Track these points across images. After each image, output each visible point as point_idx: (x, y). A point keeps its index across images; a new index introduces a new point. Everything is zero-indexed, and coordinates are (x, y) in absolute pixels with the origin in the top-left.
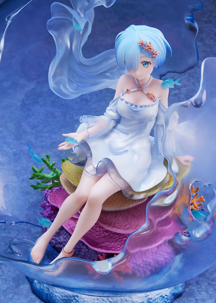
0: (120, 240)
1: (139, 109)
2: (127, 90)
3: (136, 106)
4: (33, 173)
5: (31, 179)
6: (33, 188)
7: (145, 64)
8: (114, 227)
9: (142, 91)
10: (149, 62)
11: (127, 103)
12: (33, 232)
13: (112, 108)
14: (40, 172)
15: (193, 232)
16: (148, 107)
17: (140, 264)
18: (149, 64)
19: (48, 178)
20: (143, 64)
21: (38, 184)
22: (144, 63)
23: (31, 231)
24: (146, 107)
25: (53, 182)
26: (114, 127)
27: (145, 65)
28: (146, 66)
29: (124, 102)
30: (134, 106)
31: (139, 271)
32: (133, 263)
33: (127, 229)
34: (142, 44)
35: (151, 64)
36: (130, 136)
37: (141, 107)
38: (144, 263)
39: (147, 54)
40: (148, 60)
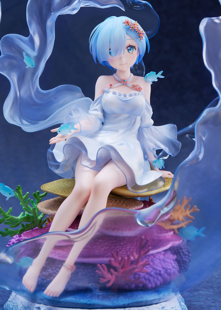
2: (111, 85)
3: (125, 96)
6: (1, 235)
9: (127, 85)
10: (135, 47)
11: (114, 94)
13: (96, 107)
14: (9, 214)
16: (138, 96)
17: (151, 272)
18: (134, 49)
19: (17, 221)
20: (128, 50)
21: (7, 229)
22: (129, 48)
24: (136, 95)
25: (23, 225)
27: (130, 50)
28: (131, 52)
29: (111, 94)
30: (122, 96)
31: (150, 281)
34: (127, 22)
35: (136, 49)
36: (120, 132)
38: (155, 271)
39: (133, 35)
40: (133, 43)
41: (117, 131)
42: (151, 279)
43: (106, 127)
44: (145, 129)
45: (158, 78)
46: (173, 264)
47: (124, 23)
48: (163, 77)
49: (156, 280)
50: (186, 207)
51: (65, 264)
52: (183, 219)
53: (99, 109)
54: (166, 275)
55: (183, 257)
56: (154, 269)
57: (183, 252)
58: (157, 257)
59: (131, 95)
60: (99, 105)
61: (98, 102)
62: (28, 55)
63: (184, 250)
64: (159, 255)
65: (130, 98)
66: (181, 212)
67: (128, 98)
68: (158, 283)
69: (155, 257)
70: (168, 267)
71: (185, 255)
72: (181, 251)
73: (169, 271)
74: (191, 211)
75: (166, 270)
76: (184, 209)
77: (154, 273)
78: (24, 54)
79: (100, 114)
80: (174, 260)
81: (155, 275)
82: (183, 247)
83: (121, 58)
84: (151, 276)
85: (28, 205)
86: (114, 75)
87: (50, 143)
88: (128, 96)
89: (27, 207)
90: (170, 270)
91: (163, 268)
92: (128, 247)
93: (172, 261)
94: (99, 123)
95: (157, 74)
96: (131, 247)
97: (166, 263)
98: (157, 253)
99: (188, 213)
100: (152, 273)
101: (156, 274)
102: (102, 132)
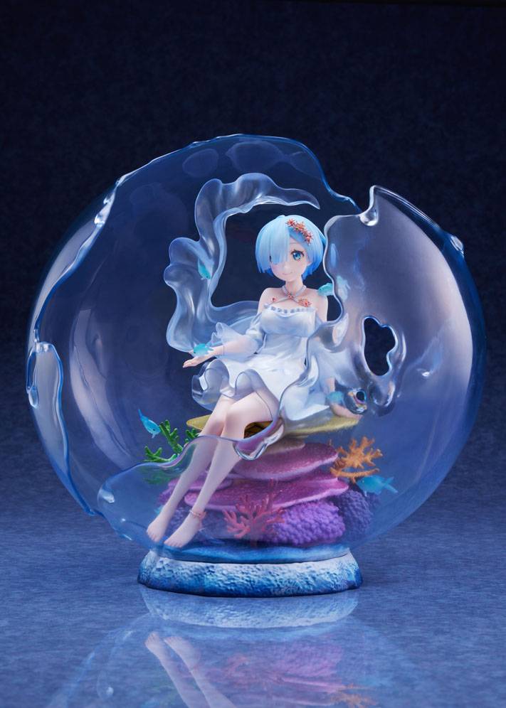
2: (273, 299)
3: (286, 312)
7: (296, 256)
9: (293, 299)
10: (302, 253)
11: (273, 309)
13: (256, 326)
14: (157, 455)
17: (298, 524)
18: (301, 255)
20: (294, 256)
22: (295, 254)
28: (297, 258)
31: (296, 536)
32: (288, 523)
34: (291, 222)
35: (303, 255)
38: (303, 523)
39: (299, 238)
40: (300, 248)
41: (275, 355)
42: (299, 534)
46: (332, 518)
47: (288, 223)
49: (305, 535)
50: (366, 451)
51: (192, 511)
52: (361, 465)
55: (354, 512)
56: (303, 521)
57: (353, 506)
58: (310, 507)
59: (292, 311)
60: (259, 323)
61: (258, 319)
63: (355, 504)
64: (314, 505)
65: (291, 314)
66: (359, 457)
67: (289, 314)
68: (309, 539)
69: (307, 507)
70: (323, 521)
71: (357, 510)
72: (349, 504)
73: (324, 526)
74: (372, 456)
75: (320, 524)
76: (363, 454)
77: (302, 527)
80: (333, 513)
81: (304, 530)
82: (354, 499)
84: (297, 529)
85: (178, 445)
86: (283, 287)
89: (177, 447)
90: (327, 525)
91: (316, 521)
93: (330, 514)
97: (321, 515)
98: (310, 502)
99: (368, 458)
100: (299, 526)
101: (306, 528)
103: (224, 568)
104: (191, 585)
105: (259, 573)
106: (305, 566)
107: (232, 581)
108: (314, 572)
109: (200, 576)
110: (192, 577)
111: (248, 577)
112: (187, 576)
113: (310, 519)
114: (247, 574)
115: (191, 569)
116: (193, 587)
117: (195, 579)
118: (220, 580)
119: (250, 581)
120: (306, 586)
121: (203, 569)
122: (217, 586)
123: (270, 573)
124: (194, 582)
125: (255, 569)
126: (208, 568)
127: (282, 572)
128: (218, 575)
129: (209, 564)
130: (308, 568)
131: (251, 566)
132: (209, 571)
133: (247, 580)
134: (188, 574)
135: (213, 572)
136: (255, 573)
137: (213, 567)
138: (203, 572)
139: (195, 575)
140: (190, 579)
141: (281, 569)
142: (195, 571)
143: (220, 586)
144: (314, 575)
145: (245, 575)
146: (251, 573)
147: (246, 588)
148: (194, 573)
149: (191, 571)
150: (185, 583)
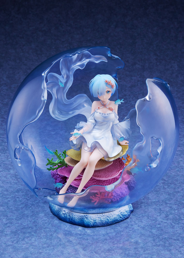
0: (103, 184)
1: (106, 115)
2: (99, 108)
4: (48, 161)
5: (47, 165)
6: (48, 170)
7: (108, 92)
8: (100, 177)
9: (106, 107)
10: (110, 91)
11: (100, 113)
12: (51, 194)
13: (92, 118)
14: (52, 161)
15: (152, 165)
16: (110, 114)
19: (56, 164)
21: (51, 167)
23: (50, 193)
25: (58, 165)
26: (94, 127)
28: (108, 93)
29: (98, 113)
30: (104, 115)
31: (114, 199)
33: (108, 177)
34: (106, 81)
36: (102, 130)
37: (107, 114)
42: (115, 198)
43: (96, 127)
44: (115, 125)
45: (121, 103)
46: (125, 190)
48: (124, 102)
53: (93, 119)
54: (122, 195)
56: (116, 193)
57: (131, 182)
60: (93, 117)
61: (92, 115)
62: (61, 82)
65: (107, 115)
68: (118, 199)
70: (123, 192)
78: (59, 81)
79: (93, 121)
80: (126, 188)
81: (117, 196)
83: (103, 97)
86: (101, 101)
87: (70, 140)
88: (106, 114)
91: (121, 192)
92: (105, 183)
93: (125, 188)
94: (93, 126)
95: (120, 100)
96: (106, 184)
97: (122, 190)
100: (116, 196)
102: (94, 129)
103: (91, 216)
104: (79, 223)
105: (104, 217)
106: (119, 211)
107: (95, 222)
108: (122, 212)
109: (82, 219)
110: (79, 219)
111: (101, 219)
112: (77, 219)
113: (119, 192)
114: (100, 218)
115: (78, 216)
116: (80, 223)
117: (80, 220)
118: (91, 222)
119: (101, 221)
120: (120, 219)
121: (83, 216)
122: (90, 224)
123: (108, 216)
124: (80, 221)
125: (103, 216)
126: (85, 216)
127: (112, 215)
128: (89, 219)
129: (85, 215)
130: (120, 211)
131: (101, 214)
132: (86, 217)
133: (100, 221)
134: (77, 218)
135: (88, 218)
136: (103, 217)
137: (87, 216)
138: (83, 217)
139: (80, 218)
140: (78, 220)
141: (111, 214)
142: (80, 217)
143: (91, 224)
144: (122, 213)
145: (99, 218)
146: (101, 217)
147: (100, 224)
148: (79, 218)
149: (78, 217)
150: (76, 221)
